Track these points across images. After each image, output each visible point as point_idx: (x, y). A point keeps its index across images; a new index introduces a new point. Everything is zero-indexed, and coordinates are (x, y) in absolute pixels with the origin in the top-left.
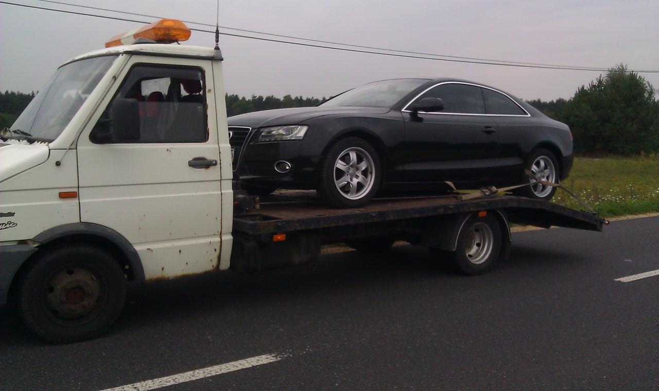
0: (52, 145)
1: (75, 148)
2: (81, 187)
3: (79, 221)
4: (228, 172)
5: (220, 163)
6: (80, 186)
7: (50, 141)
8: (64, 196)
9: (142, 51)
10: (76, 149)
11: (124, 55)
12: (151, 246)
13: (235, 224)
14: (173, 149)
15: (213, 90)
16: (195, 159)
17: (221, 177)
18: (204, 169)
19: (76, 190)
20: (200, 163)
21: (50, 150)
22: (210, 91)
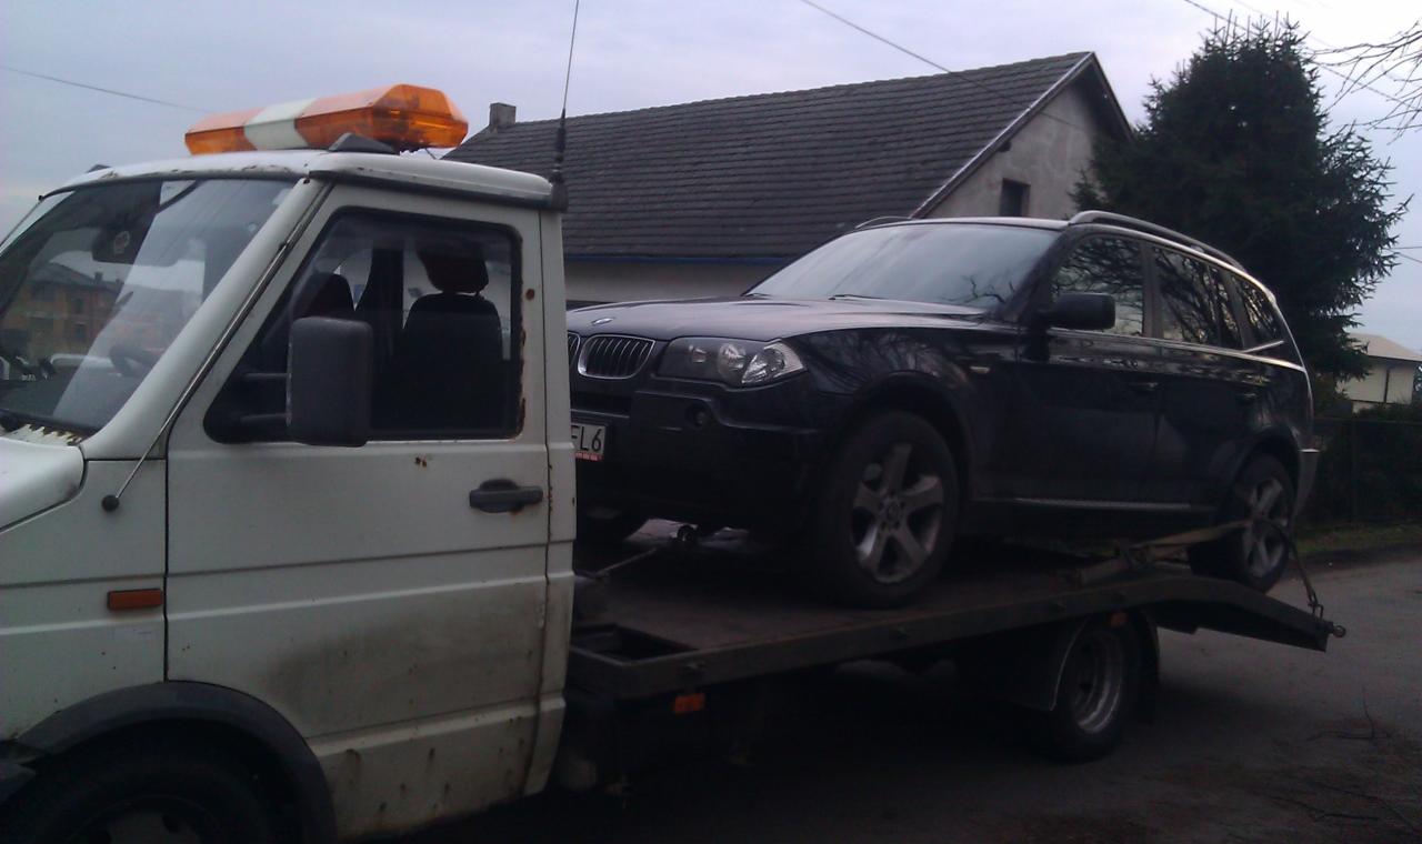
0: (92, 444)
1: (163, 454)
2: (176, 575)
3: (162, 679)
4: (566, 523)
5: (550, 496)
6: (171, 570)
7: (88, 431)
8: (121, 603)
9: (362, 173)
10: (166, 457)
11: (311, 181)
12: (359, 743)
13: (574, 662)
14: (430, 457)
15: (538, 294)
16: (487, 486)
17: (549, 537)
18: (507, 514)
19: (158, 584)
20: (499, 497)
21: (86, 461)
22: (531, 294)
